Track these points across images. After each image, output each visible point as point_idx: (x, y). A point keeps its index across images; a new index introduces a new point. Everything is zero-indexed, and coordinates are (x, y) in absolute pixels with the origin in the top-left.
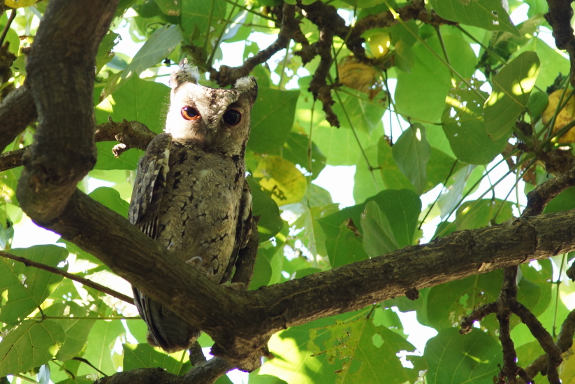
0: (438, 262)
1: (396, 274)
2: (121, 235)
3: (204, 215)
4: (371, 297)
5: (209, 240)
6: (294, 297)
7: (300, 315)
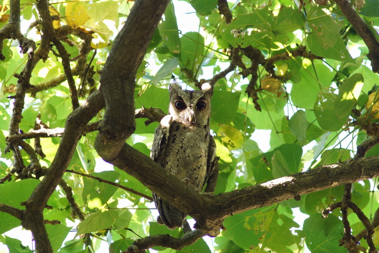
0: (311, 181)
1: (289, 187)
2: (148, 166)
3: (189, 156)
4: (276, 199)
5: (193, 169)
6: (237, 199)
7: (240, 208)
